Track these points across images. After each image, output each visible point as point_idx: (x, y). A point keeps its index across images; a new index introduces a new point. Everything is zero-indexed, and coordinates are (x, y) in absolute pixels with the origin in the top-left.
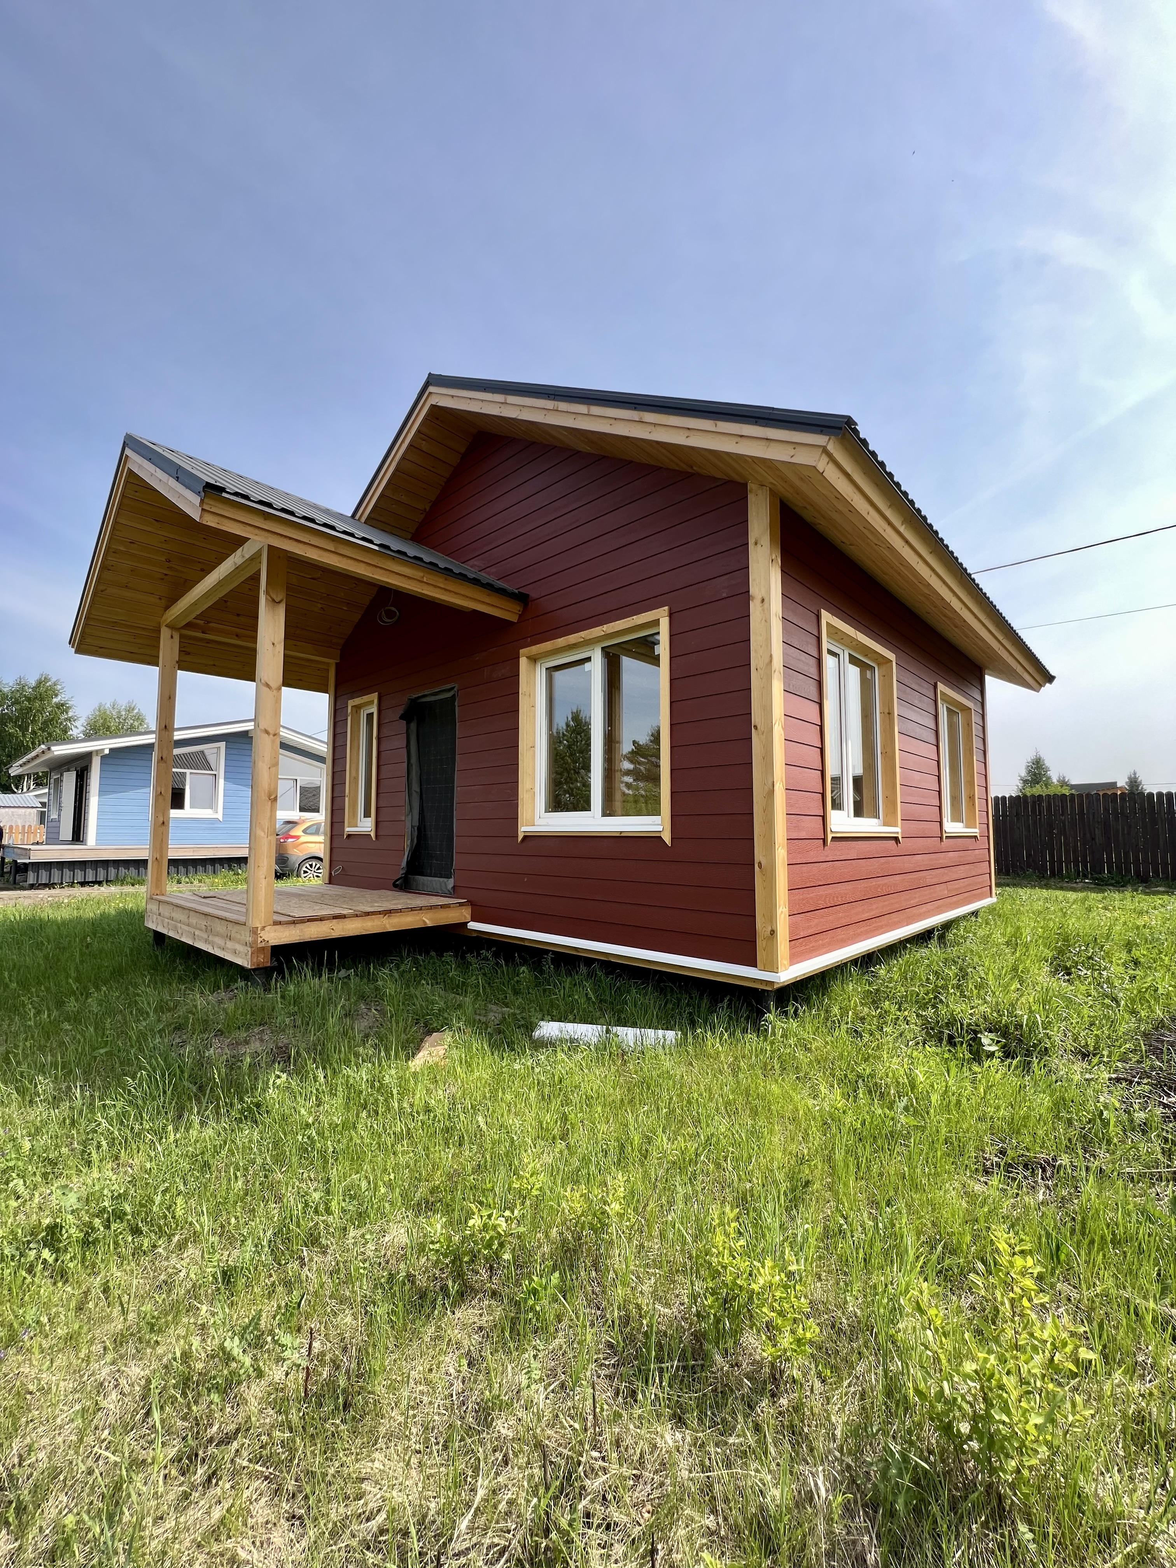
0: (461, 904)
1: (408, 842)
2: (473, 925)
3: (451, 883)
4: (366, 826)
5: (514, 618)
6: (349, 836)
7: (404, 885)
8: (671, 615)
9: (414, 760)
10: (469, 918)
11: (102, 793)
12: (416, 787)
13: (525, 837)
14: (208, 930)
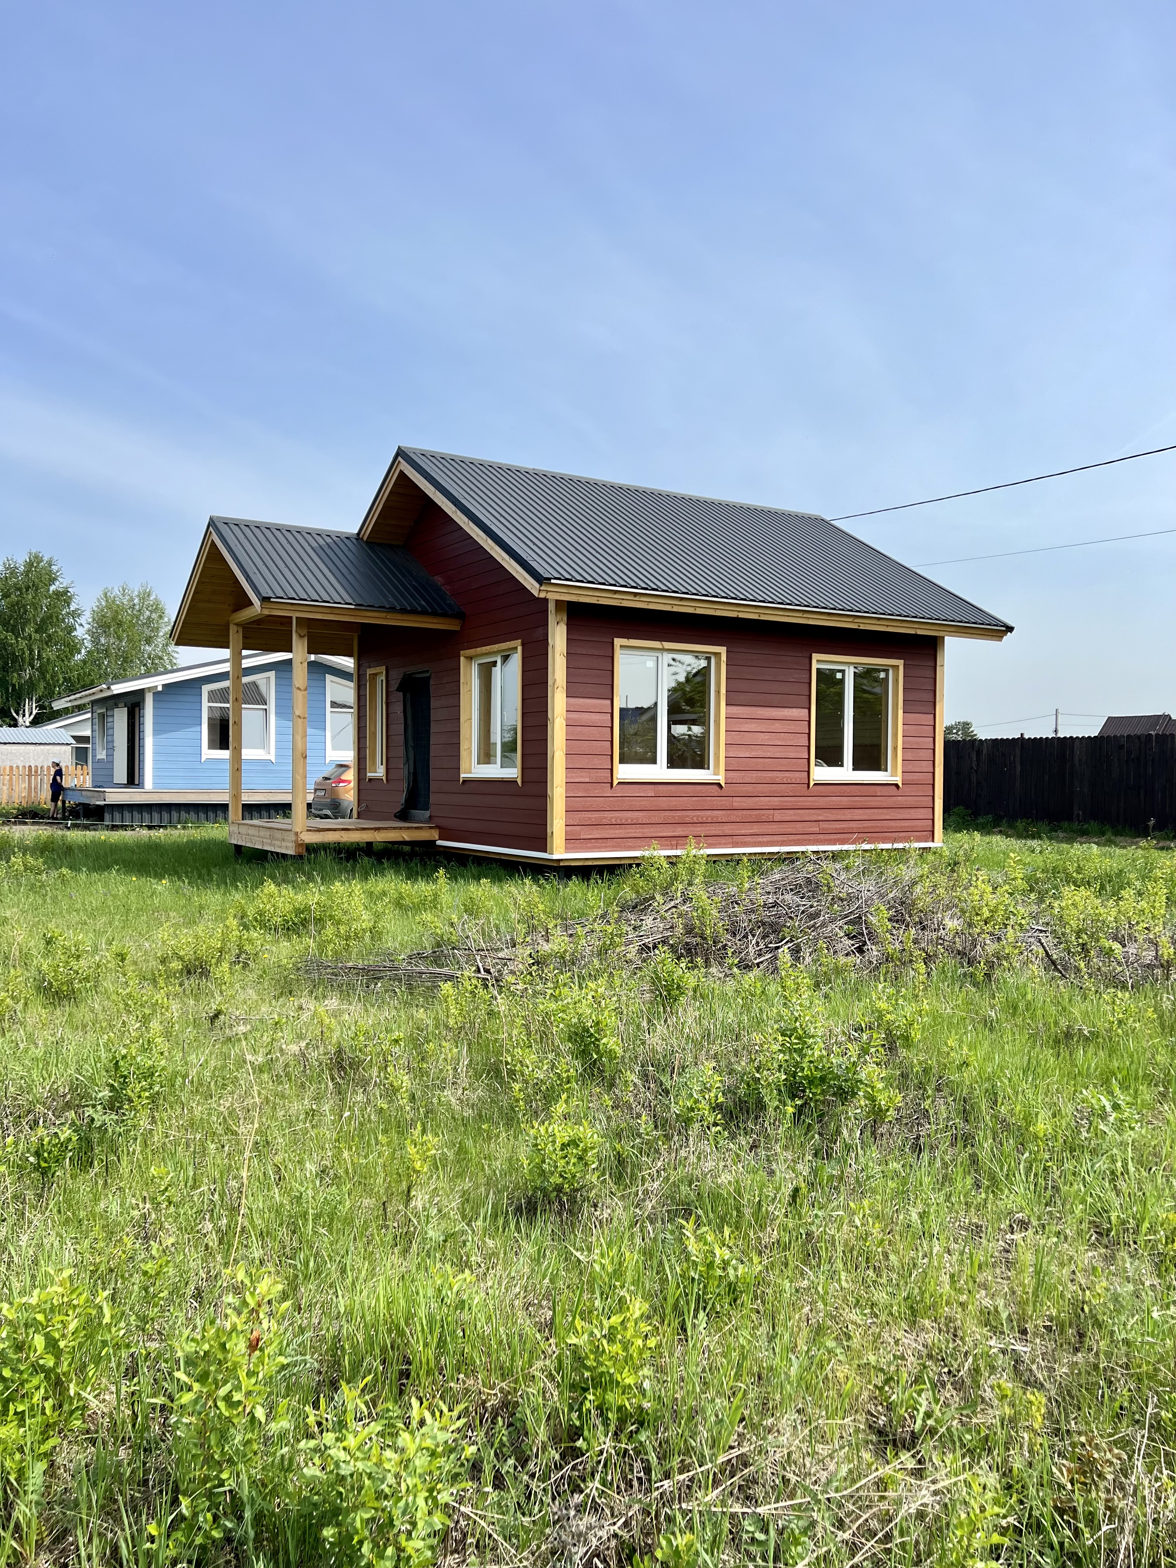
0: (431, 828)
1: (406, 785)
2: (440, 843)
3: (427, 814)
4: (380, 772)
5: (457, 628)
6: (370, 780)
7: (403, 816)
8: (523, 645)
9: (409, 721)
10: (437, 837)
11: (156, 732)
12: (411, 743)
13: (464, 781)
14: (272, 838)
